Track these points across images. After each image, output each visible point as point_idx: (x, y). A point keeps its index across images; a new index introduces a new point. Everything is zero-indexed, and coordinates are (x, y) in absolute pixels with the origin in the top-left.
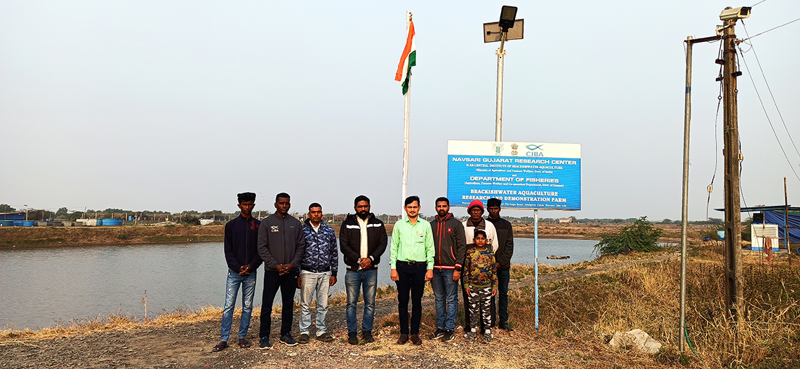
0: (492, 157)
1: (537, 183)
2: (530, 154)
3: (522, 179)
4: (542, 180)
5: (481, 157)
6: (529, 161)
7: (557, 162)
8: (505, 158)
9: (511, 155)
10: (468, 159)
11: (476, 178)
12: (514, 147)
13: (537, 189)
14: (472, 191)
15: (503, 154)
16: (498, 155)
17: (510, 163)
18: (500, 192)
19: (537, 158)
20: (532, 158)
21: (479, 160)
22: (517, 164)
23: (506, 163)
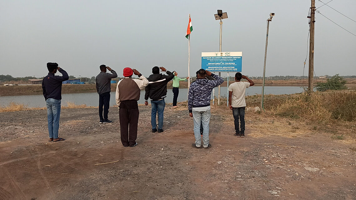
0: (215, 57)
1: (229, 64)
2: (226, 56)
3: (224, 63)
4: (230, 63)
5: (212, 57)
6: (226, 58)
7: (235, 58)
8: (219, 57)
9: (220, 56)
10: (207, 58)
11: (210, 63)
12: (222, 54)
13: (228, 66)
14: (209, 67)
15: (218, 56)
16: (217, 56)
17: (220, 59)
18: (217, 67)
19: (228, 57)
20: (227, 57)
21: (211, 58)
22: (222, 59)
23: (219, 59)
